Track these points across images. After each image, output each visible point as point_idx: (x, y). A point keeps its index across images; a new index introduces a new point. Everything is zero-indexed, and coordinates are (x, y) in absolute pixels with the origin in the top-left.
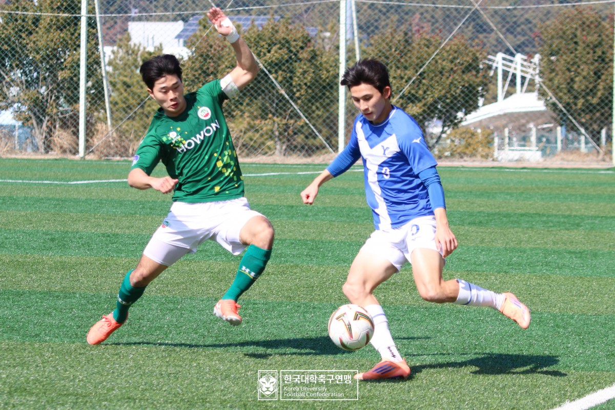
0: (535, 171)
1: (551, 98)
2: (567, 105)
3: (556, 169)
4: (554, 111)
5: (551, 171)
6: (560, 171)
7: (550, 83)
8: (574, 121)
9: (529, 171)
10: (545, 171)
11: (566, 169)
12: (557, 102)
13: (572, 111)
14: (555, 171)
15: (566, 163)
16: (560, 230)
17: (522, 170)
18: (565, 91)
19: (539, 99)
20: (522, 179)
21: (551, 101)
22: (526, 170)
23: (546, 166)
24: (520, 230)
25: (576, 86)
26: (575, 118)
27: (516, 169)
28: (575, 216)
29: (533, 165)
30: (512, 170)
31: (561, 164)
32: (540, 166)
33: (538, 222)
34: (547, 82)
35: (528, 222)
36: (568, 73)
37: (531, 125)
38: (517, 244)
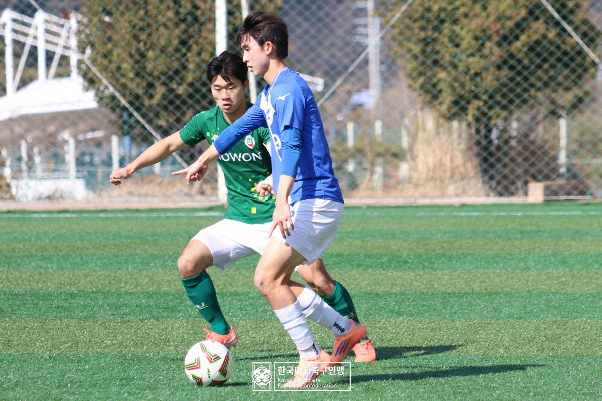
0: (84, 215)
1: (107, 88)
2: (136, 100)
3: (121, 211)
4: (113, 110)
5: (112, 215)
6: (129, 214)
7: (106, 62)
8: (147, 126)
9: (74, 215)
10: (102, 215)
11: (138, 210)
12: (117, 94)
13: (144, 110)
14: (120, 215)
15: (136, 199)
16: (142, 321)
17: (61, 215)
18: (131, 75)
19: (86, 89)
20: (64, 231)
21: (107, 92)
22: (68, 215)
23: (101, 207)
24: (73, 322)
25: (150, 66)
26: (150, 122)
27: (50, 212)
28: (166, 294)
29: (79, 206)
30: (43, 215)
31: (128, 202)
32: (91, 206)
33: (102, 306)
34: (100, 59)
35: (85, 306)
36: (134, 43)
37: (66, 135)
38: (70, 347)
